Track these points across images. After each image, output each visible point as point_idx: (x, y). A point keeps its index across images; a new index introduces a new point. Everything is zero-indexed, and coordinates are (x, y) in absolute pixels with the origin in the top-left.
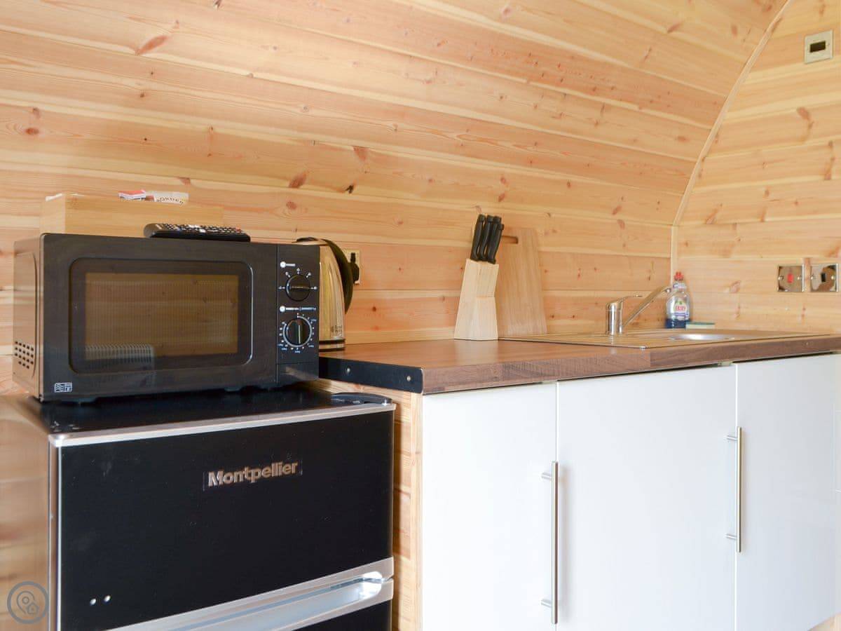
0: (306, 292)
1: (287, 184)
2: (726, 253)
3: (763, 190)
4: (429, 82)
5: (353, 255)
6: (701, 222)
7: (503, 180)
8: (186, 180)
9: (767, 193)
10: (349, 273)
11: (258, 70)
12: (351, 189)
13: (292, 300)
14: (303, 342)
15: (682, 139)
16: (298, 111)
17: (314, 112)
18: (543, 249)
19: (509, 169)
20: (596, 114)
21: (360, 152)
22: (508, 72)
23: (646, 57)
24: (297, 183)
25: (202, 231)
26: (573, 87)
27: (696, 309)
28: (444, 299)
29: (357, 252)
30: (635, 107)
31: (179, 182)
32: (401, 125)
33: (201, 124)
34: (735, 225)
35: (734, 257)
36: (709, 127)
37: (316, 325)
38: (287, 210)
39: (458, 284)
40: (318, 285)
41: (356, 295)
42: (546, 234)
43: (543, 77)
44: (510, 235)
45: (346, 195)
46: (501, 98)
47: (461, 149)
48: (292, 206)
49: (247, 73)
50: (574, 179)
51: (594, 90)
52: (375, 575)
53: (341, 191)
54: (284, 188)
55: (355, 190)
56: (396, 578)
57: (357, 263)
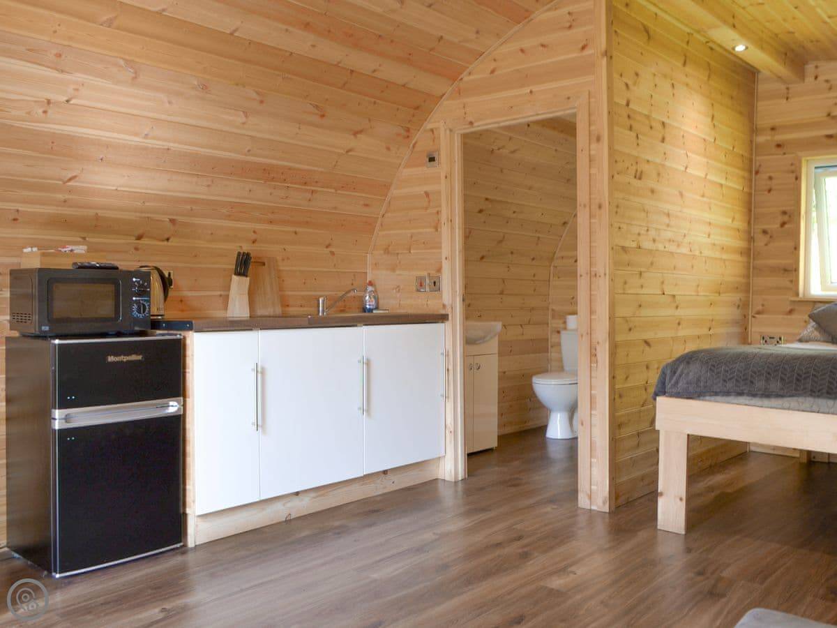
0: (144, 291)
1: (134, 238)
2: (393, 270)
3: (409, 235)
4: (209, 186)
5: (169, 274)
6: (382, 252)
7: (254, 232)
8: (84, 238)
9: (412, 237)
10: (166, 283)
11: (120, 186)
12: (168, 240)
13: (139, 295)
14: (144, 312)
15: (366, 205)
16: (139, 204)
17: (147, 204)
18: (281, 268)
19: (258, 226)
20: (308, 195)
21: (173, 221)
22: (252, 179)
23: (335, 165)
24: (139, 238)
25: (98, 265)
26: (291, 183)
27: (381, 302)
28: (221, 296)
29: (172, 272)
30: (333, 191)
31: (81, 240)
32: (194, 208)
33: (91, 212)
34: (398, 254)
35: (398, 272)
36: (383, 198)
37: (149, 306)
38: (134, 251)
39: (228, 288)
40: (150, 287)
41: (171, 293)
42: (283, 260)
43: (273, 179)
44: (260, 261)
45: (166, 243)
46: (250, 191)
47: (228, 217)
48: (136, 249)
49: (114, 188)
50: (298, 230)
51: (305, 184)
52: (175, 403)
53: (163, 241)
54: (132, 240)
55: (170, 240)
56: (184, 405)
57: (172, 277)
